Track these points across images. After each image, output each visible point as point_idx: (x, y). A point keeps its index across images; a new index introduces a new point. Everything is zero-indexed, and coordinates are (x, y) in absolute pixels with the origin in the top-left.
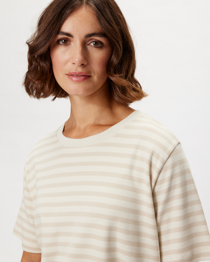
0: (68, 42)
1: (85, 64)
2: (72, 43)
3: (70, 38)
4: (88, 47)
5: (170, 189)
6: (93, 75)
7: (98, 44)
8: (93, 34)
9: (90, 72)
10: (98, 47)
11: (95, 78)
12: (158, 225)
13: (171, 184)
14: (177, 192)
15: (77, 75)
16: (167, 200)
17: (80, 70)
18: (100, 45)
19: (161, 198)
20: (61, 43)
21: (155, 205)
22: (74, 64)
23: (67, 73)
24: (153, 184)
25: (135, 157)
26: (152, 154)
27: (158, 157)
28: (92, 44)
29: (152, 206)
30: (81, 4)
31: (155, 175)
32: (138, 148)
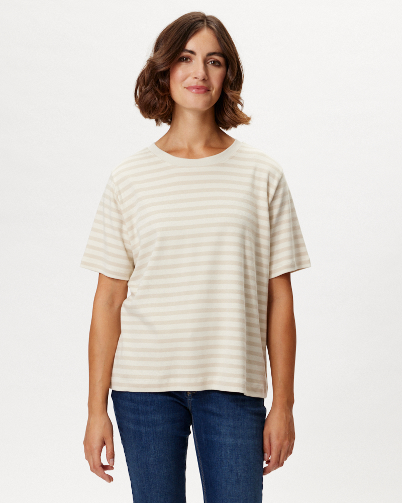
0: (189, 60)
1: (206, 79)
2: (193, 61)
3: (192, 56)
4: (208, 65)
6: (211, 89)
7: (216, 63)
8: (214, 54)
9: (210, 87)
10: (216, 66)
11: (214, 92)
15: (198, 88)
16: (280, 214)
17: (201, 84)
18: (217, 64)
19: (275, 212)
20: (182, 61)
21: (271, 218)
22: (196, 78)
23: (187, 86)
24: (270, 199)
25: (254, 177)
26: (269, 174)
27: (274, 177)
28: (210, 63)
29: (268, 219)
30: (203, 27)
31: (272, 192)
32: (255, 169)
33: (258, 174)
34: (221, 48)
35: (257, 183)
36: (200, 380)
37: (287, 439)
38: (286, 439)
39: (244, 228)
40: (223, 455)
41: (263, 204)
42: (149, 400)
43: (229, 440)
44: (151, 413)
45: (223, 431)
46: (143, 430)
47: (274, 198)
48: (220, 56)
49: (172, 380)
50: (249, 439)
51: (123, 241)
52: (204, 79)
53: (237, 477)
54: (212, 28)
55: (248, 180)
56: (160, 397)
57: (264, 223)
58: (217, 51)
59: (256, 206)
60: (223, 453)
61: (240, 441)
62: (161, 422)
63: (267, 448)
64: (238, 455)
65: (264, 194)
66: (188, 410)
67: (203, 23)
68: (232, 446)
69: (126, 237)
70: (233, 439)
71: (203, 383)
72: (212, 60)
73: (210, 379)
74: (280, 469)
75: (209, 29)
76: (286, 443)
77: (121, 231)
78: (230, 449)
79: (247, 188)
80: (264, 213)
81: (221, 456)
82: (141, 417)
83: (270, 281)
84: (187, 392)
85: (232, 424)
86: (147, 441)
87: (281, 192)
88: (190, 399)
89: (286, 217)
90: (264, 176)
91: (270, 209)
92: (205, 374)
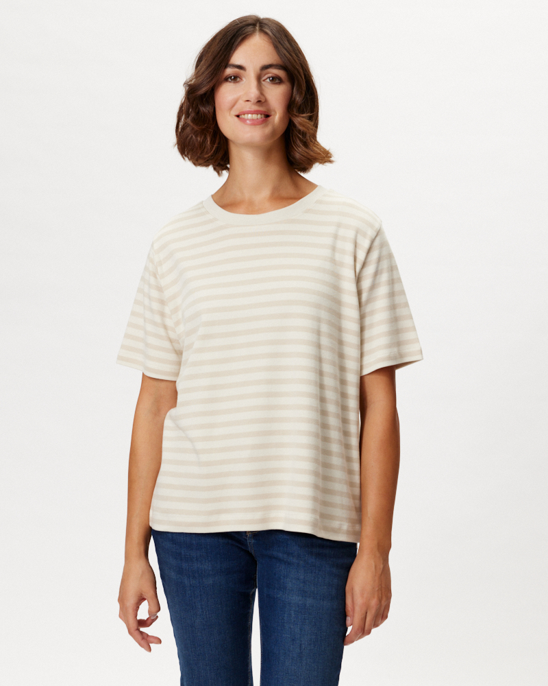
0: (238, 79)
1: (263, 101)
2: (244, 79)
3: (241, 72)
4: (263, 82)
5: (376, 274)
6: (273, 113)
7: (276, 80)
9: (269, 110)
10: (276, 83)
11: (276, 117)
12: (362, 317)
13: (377, 267)
14: (384, 277)
16: (373, 287)
17: (255, 107)
18: (277, 81)
19: (366, 284)
20: (230, 80)
21: (359, 293)
25: (336, 237)
26: (357, 232)
27: (364, 235)
28: (268, 80)
29: (356, 294)
30: (254, 32)
31: (361, 256)
32: (339, 225)
33: (342, 232)
34: (281, 58)
35: (340, 244)
36: (258, 515)
37: (376, 596)
38: (374, 597)
39: (318, 306)
40: (285, 618)
41: (348, 274)
42: (194, 542)
43: (295, 599)
44: (197, 560)
45: (289, 585)
46: (186, 582)
47: (364, 265)
48: (279, 69)
49: (224, 517)
50: (323, 600)
51: (165, 327)
52: (259, 101)
53: (300, 650)
54: (266, 33)
55: (328, 241)
56: (209, 540)
57: (350, 299)
58: (275, 63)
59: (337, 276)
60: (286, 615)
61: (309, 601)
62: (211, 572)
63: (350, 609)
64: (305, 619)
65: (350, 260)
66: (250, 555)
67: (254, 28)
68: (298, 606)
69: (169, 322)
70: (300, 598)
71: (264, 520)
72: (270, 75)
73: (273, 514)
74: (366, 638)
75: (262, 35)
76: (374, 602)
77: (162, 314)
78: (295, 611)
79: (327, 252)
80: (349, 286)
81: (283, 619)
82: (185, 565)
83: (362, 379)
84: (246, 532)
85: (302, 577)
86: (191, 597)
87: (374, 255)
88: (251, 542)
89: (383, 290)
90: (351, 234)
91: (358, 280)
92: (267, 508)
